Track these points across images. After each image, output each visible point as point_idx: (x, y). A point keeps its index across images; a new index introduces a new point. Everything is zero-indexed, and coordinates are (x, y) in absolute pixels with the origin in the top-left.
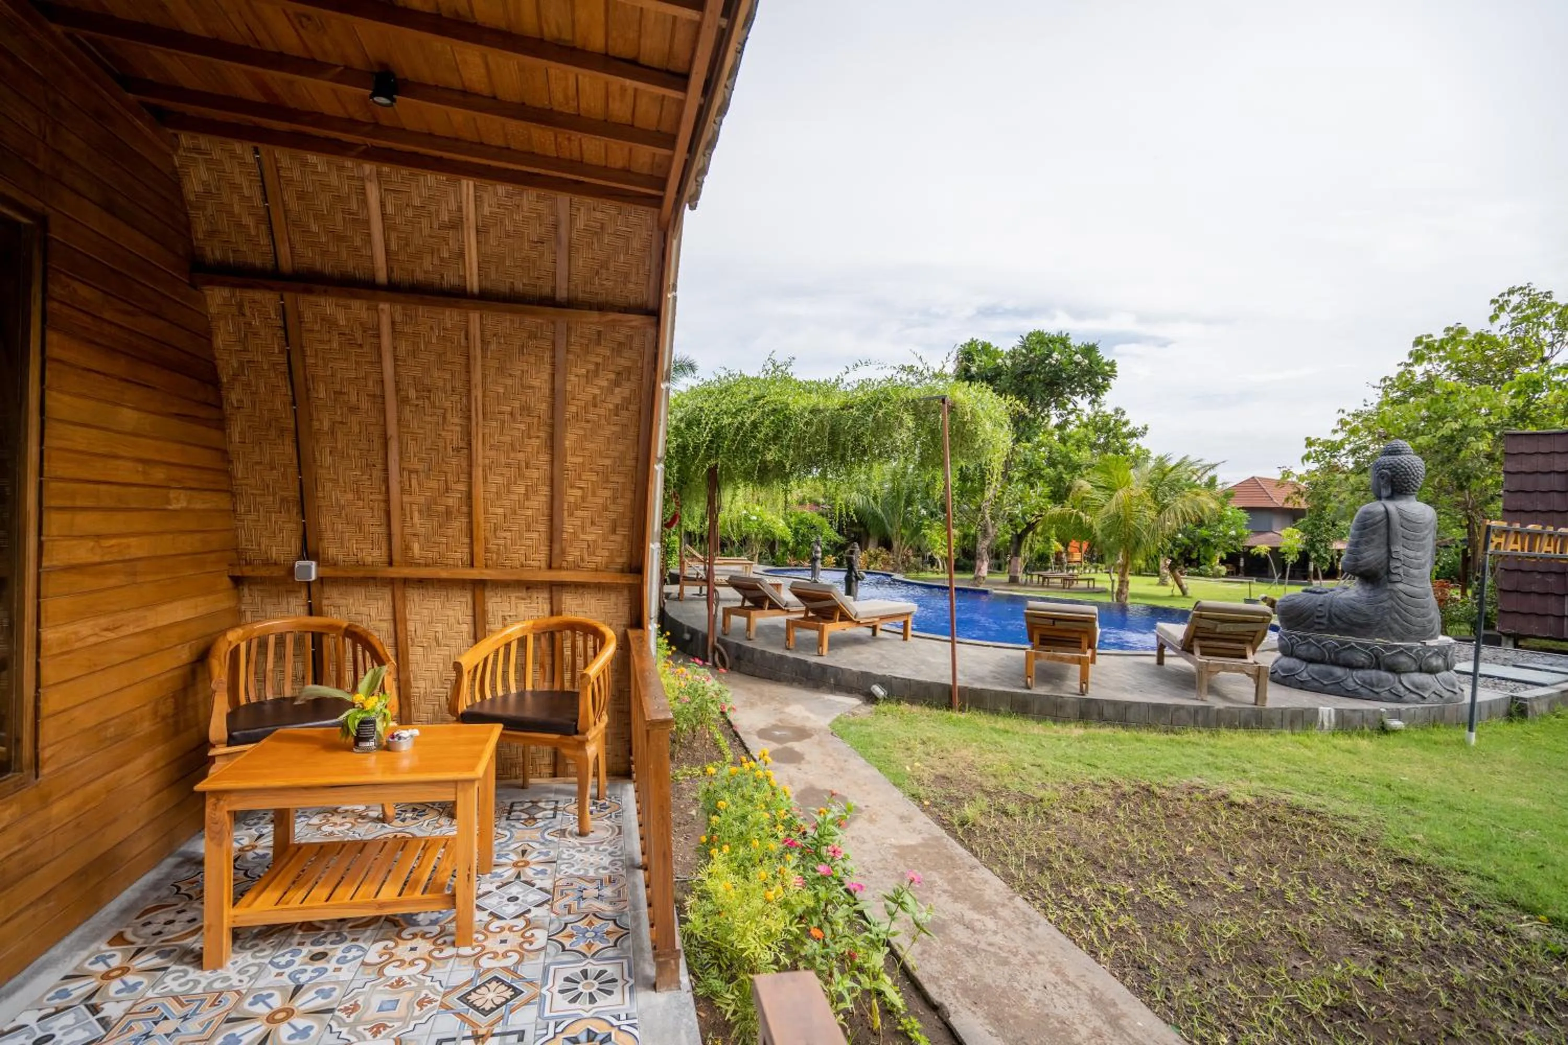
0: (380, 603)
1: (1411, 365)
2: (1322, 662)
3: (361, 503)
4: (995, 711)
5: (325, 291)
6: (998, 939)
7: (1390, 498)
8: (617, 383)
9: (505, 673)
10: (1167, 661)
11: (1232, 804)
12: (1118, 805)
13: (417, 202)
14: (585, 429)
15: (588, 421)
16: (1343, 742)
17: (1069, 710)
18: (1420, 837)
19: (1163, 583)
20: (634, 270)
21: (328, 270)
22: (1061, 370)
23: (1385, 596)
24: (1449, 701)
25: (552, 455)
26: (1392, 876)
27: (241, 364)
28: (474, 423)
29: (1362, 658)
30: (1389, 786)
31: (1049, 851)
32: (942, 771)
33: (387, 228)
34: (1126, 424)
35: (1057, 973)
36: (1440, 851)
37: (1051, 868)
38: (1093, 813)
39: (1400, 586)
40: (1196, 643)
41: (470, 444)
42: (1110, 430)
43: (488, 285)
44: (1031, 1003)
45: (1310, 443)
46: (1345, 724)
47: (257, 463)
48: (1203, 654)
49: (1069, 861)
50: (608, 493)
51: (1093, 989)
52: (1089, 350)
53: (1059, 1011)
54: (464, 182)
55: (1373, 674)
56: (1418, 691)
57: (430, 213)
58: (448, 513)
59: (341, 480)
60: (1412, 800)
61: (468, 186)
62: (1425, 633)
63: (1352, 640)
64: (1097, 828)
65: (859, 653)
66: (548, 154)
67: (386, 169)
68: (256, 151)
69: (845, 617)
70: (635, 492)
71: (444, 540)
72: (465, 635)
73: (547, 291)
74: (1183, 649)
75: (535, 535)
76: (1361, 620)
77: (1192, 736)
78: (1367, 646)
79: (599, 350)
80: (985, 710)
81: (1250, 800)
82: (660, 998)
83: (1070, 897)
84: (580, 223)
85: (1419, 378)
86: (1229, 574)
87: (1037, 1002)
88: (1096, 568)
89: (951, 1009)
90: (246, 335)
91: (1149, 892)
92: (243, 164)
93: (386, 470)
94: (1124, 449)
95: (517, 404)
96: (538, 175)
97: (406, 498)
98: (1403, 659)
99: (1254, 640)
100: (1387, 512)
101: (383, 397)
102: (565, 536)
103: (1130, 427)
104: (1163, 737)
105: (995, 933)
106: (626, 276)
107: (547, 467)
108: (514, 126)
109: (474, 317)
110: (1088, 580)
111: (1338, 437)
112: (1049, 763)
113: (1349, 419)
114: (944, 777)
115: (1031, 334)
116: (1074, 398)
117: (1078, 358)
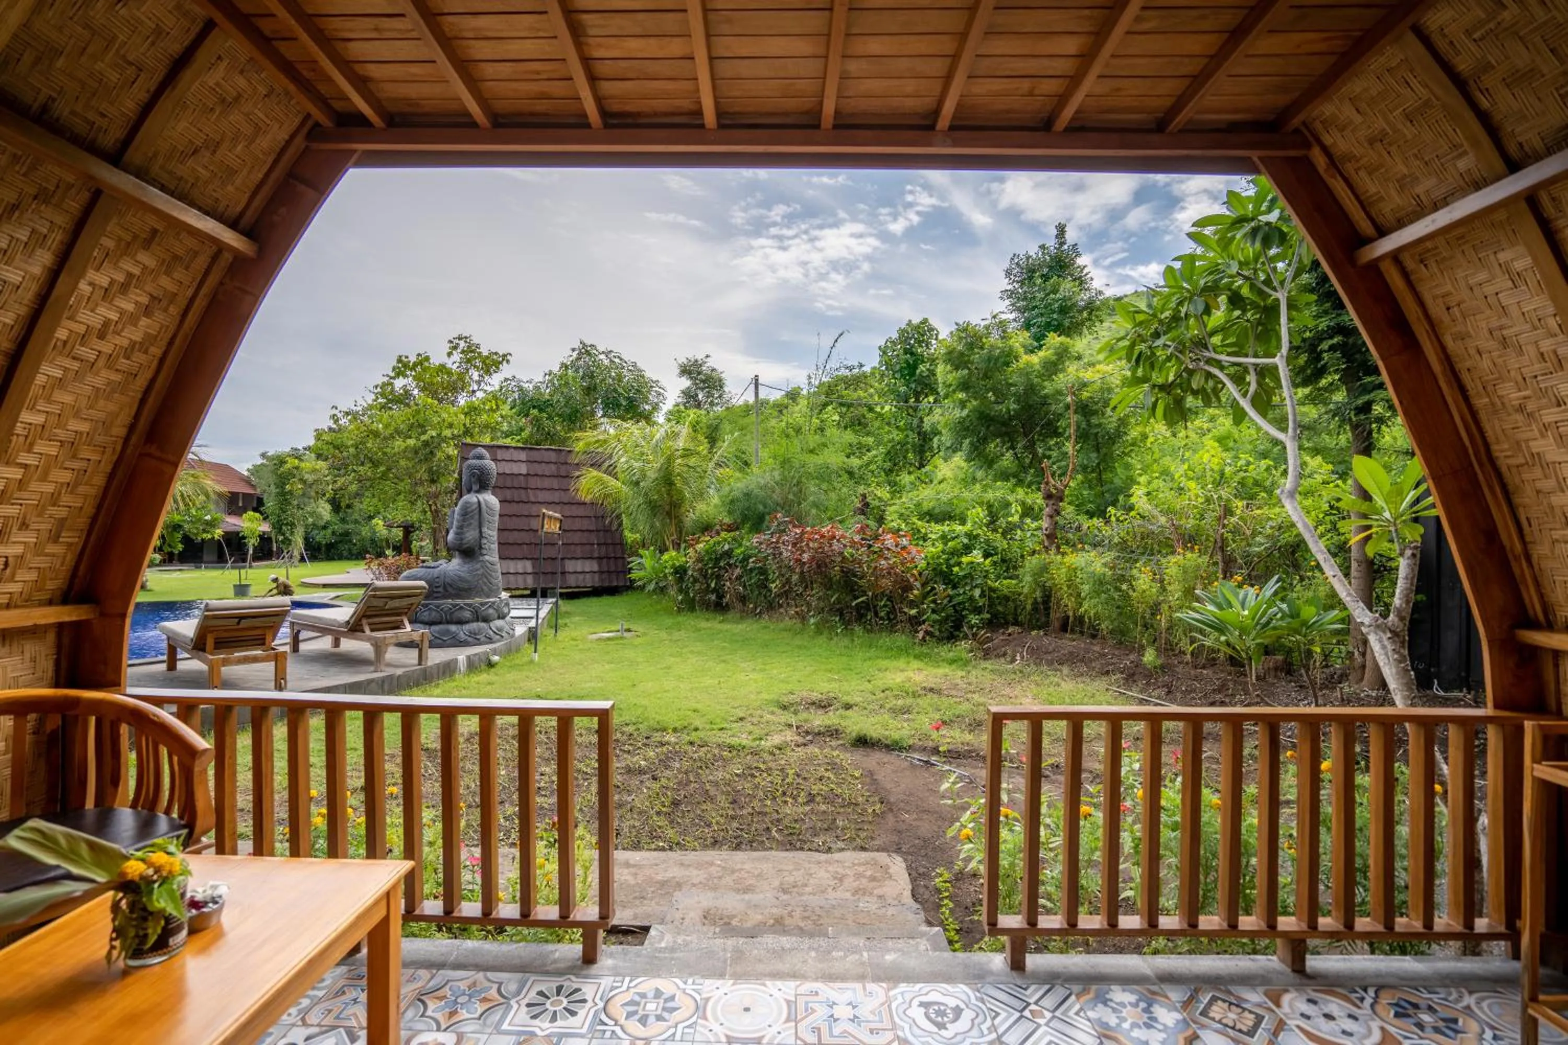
1: (394, 378)
2: (440, 623)
7: (478, 492)
8: (147, 311)
14: (67, 370)
15: (77, 358)
16: (477, 678)
20: (245, 172)
23: (478, 566)
24: (512, 637)
29: (467, 614)
39: (487, 558)
40: (364, 621)
46: (472, 666)
48: (372, 630)
50: (66, 477)
55: (475, 626)
56: (499, 632)
63: (458, 601)
73: (109, 137)
74: (352, 630)
76: (465, 586)
78: (470, 605)
79: (143, 256)
85: (398, 390)
86: (163, 562)
98: (491, 611)
100: (479, 502)
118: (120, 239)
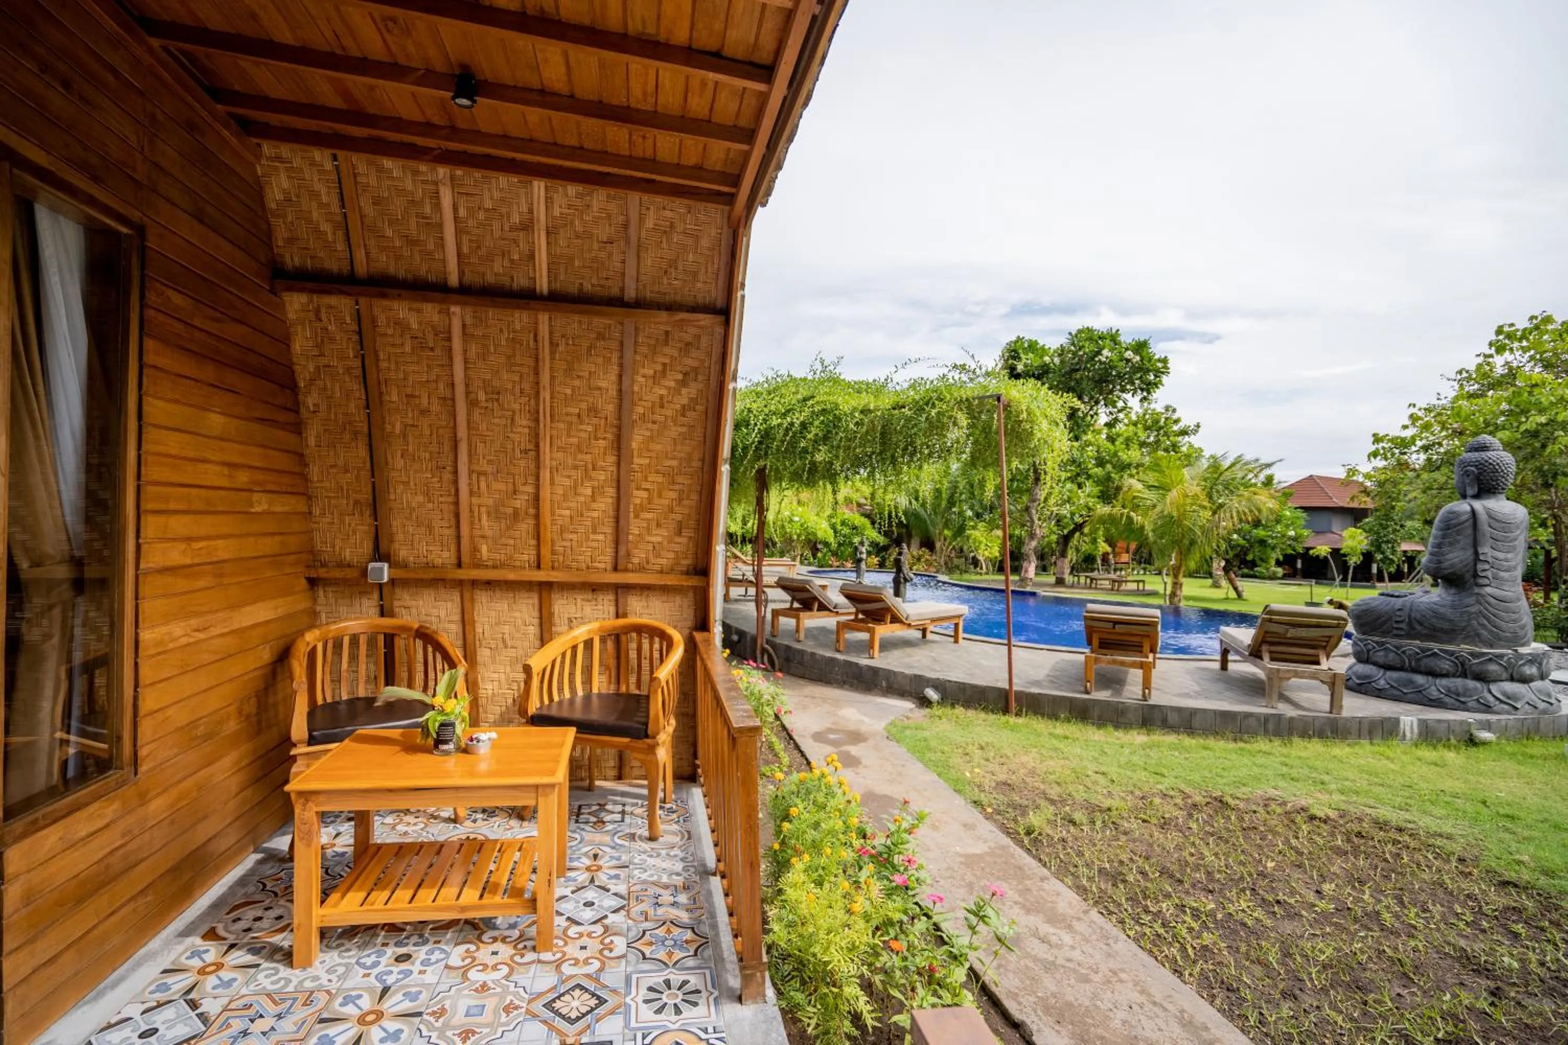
0: (449, 604)
1: (1491, 356)
2: (1401, 669)
3: (430, 505)
4: (1054, 716)
5: (399, 295)
6: (1076, 955)
7: (1477, 496)
8: (683, 383)
9: (572, 674)
10: (1231, 666)
11: (1312, 818)
12: (1190, 816)
13: (488, 204)
14: (651, 430)
15: (654, 422)
16: (1427, 753)
17: (1130, 716)
18: (1526, 858)
19: (1216, 585)
20: (703, 270)
21: (401, 274)
22: (1112, 368)
23: (1472, 600)
24: (1544, 712)
25: (619, 456)
26: (1498, 900)
27: (318, 368)
28: (542, 425)
29: (1445, 665)
30: (1484, 803)
31: (1121, 862)
32: (1002, 777)
33: (459, 232)
34: (1177, 421)
35: (1142, 992)
36: (1549, 873)
37: (1124, 881)
38: (1165, 824)
39: (1488, 590)
40: (1265, 648)
41: (537, 445)
42: (1161, 428)
43: (557, 286)
44: (1116, 1024)
45: (1377, 439)
46: (1429, 735)
47: (332, 466)
48: (1273, 659)
49: (1143, 873)
50: (674, 495)
51: (1182, 1011)
52: (1141, 347)
53: (1148, 1033)
54: (536, 183)
55: (1459, 682)
56: (1510, 701)
57: (501, 215)
58: (516, 513)
59: (412, 483)
60: (1512, 818)
61: (539, 186)
62: (1516, 640)
63: (1435, 646)
64: (1172, 839)
65: (910, 656)
66: (622, 153)
67: (459, 172)
68: (335, 158)
69: (895, 619)
70: (702, 494)
71: (512, 542)
72: (532, 637)
73: (615, 291)
74: (1251, 654)
75: (601, 537)
76: (1446, 626)
77: (1262, 744)
78: (1452, 653)
79: (667, 350)
80: (1043, 715)
81: (1333, 814)
82: (746, 1012)
83: (1147, 911)
84: (649, 223)
85: (1499, 370)
86: (1285, 577)
87: (1124, 1022)
88: (1145, 569)
89: (1034, 1027)
90: (322, 341)
91: (1231, 909)
92: (322, 171)
93: (456, 472)
94: (1175, 447)
95: (584, 406)
96: (608, 174)
97: (475, 500)
98: (1493, 667)
99: (1328, 646)
100: (1473, 512)
101: (453, 400)
102: (631, 537)
103: (1181, 425)
104: (1232, 745)
105: (1073, 948)
106: (695, 275)
107: (614, 469)
108: (590, 124)
109: (543, 318)
110: (1138, 582)
111: (1408, 433)
112: (1113, 771)
113: (1420, 414)
114: (1005, 784)
115: (1080, 331)
116: (1124, 395)
117: (1129, 354)
118: (649, 345)
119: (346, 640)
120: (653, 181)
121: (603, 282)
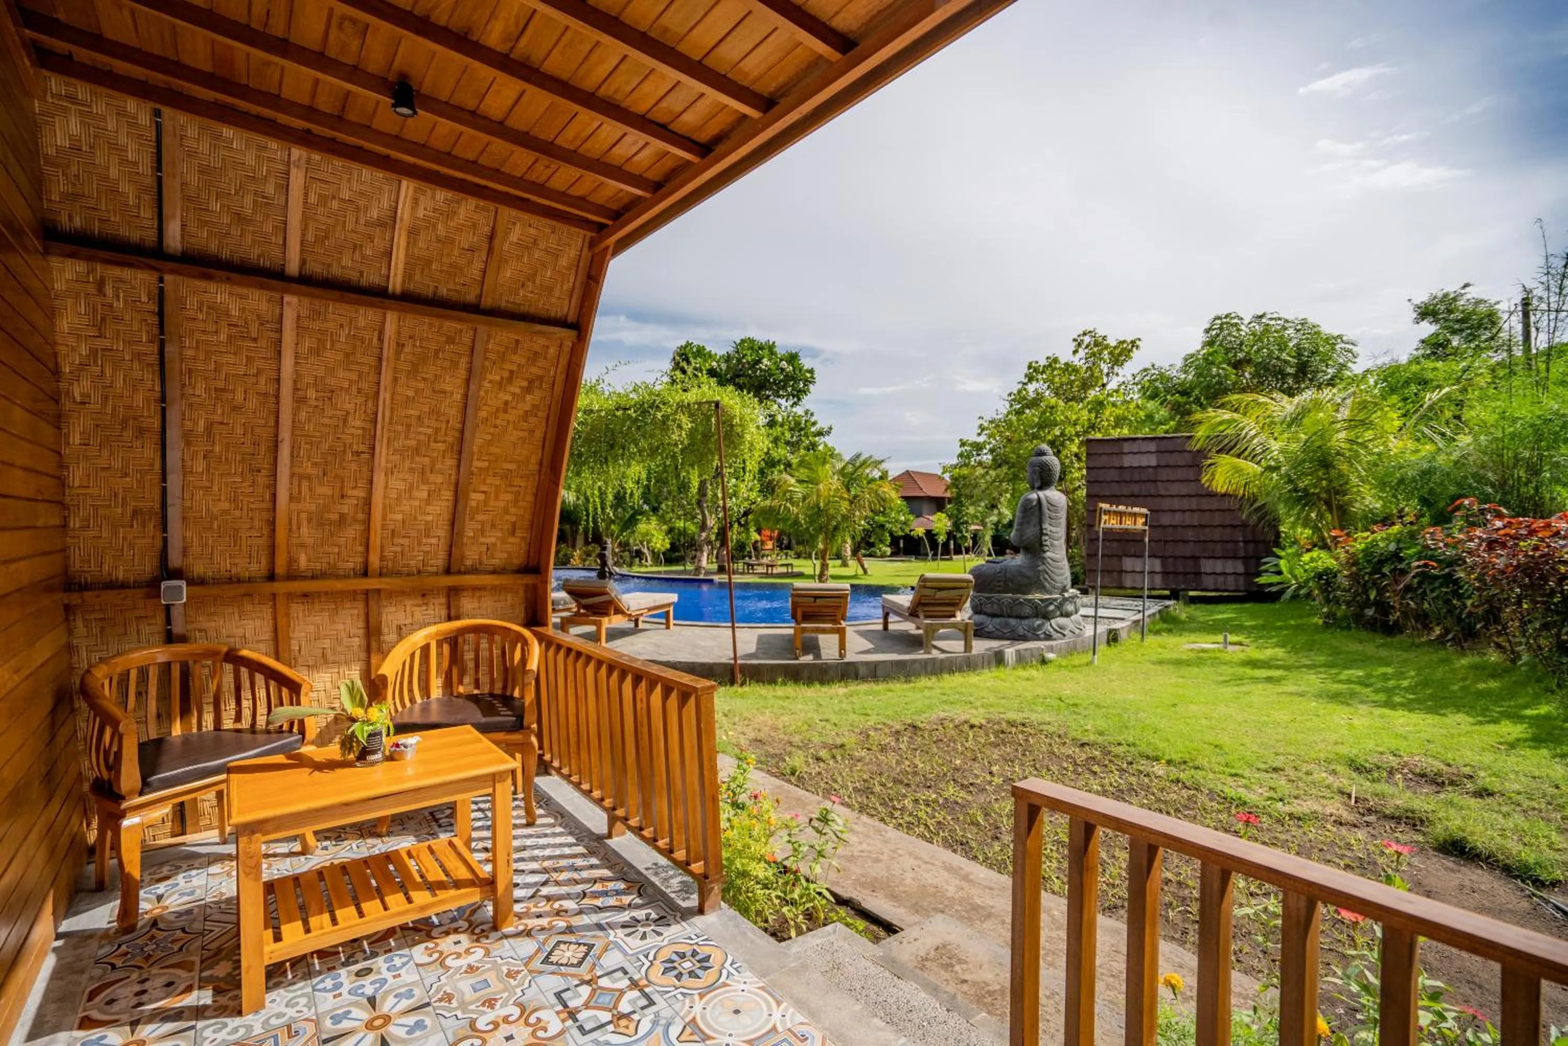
0: (258, 623)
1: (1026, 384)
2: (1001, 616)
3: (238, 513)
4: (773, 682)
5: (228, 279)
6: (864, 846)
7: (1041, 488)
8: (528, 390)
9: (410, 682)
10: (891, 627)
11: (972, 727)
12: (898, 740)
13: (346, 195)
14: (492, 434)
15: (496, 426)
16: (1021, 673)
17: (831, 673)
18: (1089, 727)
19: (845, 565)
20: (559, 286)
21: (225, 254)
22: (770, 375)
24: (1078, 636)
25: (459, 460)
26: (1081, 756)
27: (94, 352)
28: (379, 427)
29: (1027, 610)
30: (1060, 699)
31: (865, 781)
32: (752, 735)
33: (306, 218)
34: (814, 424)
35: (916, 858)
36: (1101, 734)
37: (872, 793)
38: (883, 749)
40: (920, 609)
41: (373, 448)
42: (802, 429)
43: (411, 287)
44: (908, 881)
45: (963, 444)
46: (1021, 660)
47: (103, 469)
48: (927, 617)
49: (884, 785)
50: (509, 497)
51: (944, 863)
52: (793, 358)
53: (930, 881)
54: (404, 183)
55: (1034, 621)
56: (1061, 631)
57: (358, 208)
58: (342, 518)
59: (216, 488)
60: (1076, 705)
61: (407, 187)
65: (632, 644)
66: (514, 174)
67: (316, 157)
68: (157, 113)
69: (619, 611)
70: (536, 495)
71: (336, 550)
72: (356, 648)
73: (471, 298)
74: (911, 615)
75: (434, 541)
77: (924, 682)
79: (515, 358)
80: (763, 682)
81: (984, 722)
82: (711, 918)
83: (895, 809)
84: (514, 237)
85: (1032, 395)
86: (892, 555)
87: (914, 879)
88: (786, 554)
89: (860, 899)
90: (103, 319)
91: (946, 794)
92: (133, 124)
93: (274, 475)
94: (813, 446)
95: (426, 409)
96: (486, 187)
97: (294, 506)
98: (1052, 608)
99: (956, 604)
100: (1039, 499)
101: (277, 397)
102: (465, 540)
103: (818, 427)
104: (906, 686)
105: (860, 843)
106: (550, 290)
107: (453, 472)
109: (391, 319)
110: (787, 565)
111: (981, 439)
112: (834, 718)
113: (986, 425)
114: (756, 740)
115: (743, 341)
116: (779, 400)
117: (784, 364)
118: (498, 352)
119: (133, 674)
120: (528, 200)
121: (459, 288)
